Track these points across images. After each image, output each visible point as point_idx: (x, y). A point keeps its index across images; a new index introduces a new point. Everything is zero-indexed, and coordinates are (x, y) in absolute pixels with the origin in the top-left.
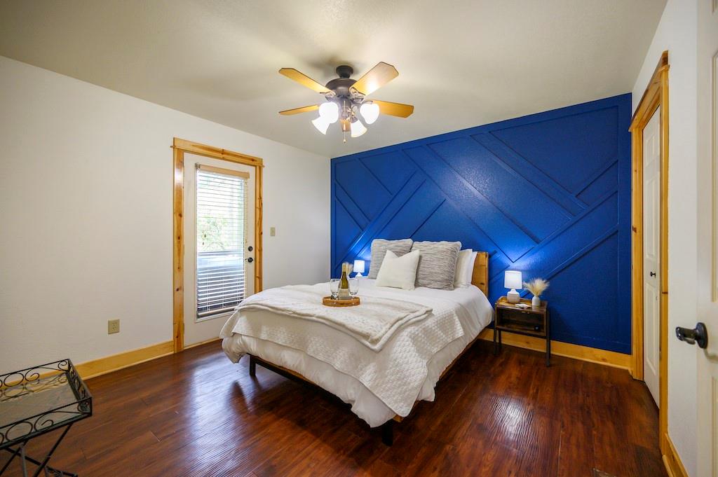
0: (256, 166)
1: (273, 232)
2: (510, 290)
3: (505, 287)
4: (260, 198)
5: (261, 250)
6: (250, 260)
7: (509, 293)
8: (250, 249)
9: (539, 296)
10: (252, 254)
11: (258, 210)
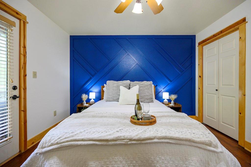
0: (20, 20)
1: (35, 75)
2: (164, 99)
3: (163, 98)
4: (25, 47)
5: (25, 89)
6: (14, 97)
7: (164, 100)
8: (15, 88)
9: (174, 101)
10: (16, 93)
11: (22, 57)
